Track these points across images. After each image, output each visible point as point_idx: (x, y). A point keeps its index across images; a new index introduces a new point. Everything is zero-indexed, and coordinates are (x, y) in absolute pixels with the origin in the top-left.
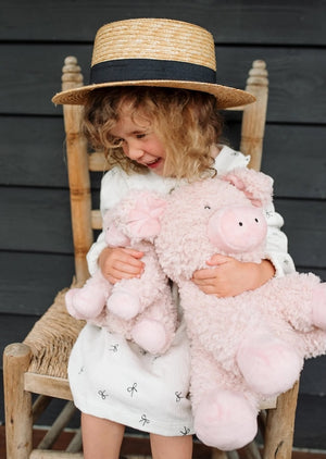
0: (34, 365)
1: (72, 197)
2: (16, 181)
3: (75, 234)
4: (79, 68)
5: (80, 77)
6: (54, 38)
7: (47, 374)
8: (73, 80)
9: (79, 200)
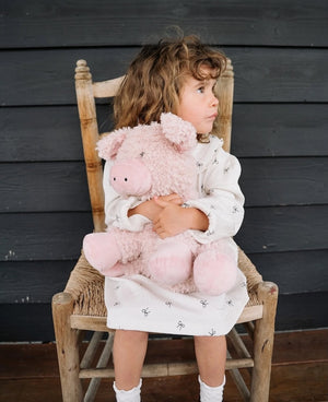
0: (77, 308)
1: (88, 169)
2: (39, 158)
3: (92, 198)
4: (88, 69)
5: (90, 75)
6: (64, 45)
7: (88, 314)
8: (84, 78)
9: (94, 172)
